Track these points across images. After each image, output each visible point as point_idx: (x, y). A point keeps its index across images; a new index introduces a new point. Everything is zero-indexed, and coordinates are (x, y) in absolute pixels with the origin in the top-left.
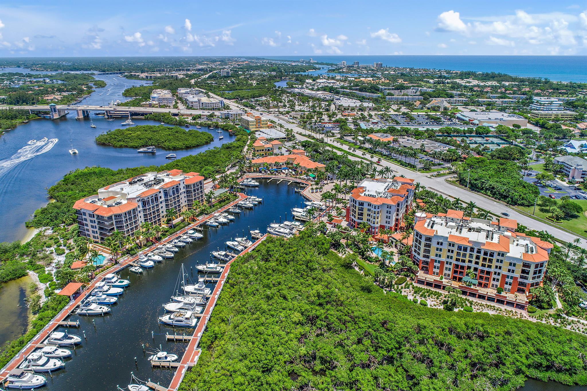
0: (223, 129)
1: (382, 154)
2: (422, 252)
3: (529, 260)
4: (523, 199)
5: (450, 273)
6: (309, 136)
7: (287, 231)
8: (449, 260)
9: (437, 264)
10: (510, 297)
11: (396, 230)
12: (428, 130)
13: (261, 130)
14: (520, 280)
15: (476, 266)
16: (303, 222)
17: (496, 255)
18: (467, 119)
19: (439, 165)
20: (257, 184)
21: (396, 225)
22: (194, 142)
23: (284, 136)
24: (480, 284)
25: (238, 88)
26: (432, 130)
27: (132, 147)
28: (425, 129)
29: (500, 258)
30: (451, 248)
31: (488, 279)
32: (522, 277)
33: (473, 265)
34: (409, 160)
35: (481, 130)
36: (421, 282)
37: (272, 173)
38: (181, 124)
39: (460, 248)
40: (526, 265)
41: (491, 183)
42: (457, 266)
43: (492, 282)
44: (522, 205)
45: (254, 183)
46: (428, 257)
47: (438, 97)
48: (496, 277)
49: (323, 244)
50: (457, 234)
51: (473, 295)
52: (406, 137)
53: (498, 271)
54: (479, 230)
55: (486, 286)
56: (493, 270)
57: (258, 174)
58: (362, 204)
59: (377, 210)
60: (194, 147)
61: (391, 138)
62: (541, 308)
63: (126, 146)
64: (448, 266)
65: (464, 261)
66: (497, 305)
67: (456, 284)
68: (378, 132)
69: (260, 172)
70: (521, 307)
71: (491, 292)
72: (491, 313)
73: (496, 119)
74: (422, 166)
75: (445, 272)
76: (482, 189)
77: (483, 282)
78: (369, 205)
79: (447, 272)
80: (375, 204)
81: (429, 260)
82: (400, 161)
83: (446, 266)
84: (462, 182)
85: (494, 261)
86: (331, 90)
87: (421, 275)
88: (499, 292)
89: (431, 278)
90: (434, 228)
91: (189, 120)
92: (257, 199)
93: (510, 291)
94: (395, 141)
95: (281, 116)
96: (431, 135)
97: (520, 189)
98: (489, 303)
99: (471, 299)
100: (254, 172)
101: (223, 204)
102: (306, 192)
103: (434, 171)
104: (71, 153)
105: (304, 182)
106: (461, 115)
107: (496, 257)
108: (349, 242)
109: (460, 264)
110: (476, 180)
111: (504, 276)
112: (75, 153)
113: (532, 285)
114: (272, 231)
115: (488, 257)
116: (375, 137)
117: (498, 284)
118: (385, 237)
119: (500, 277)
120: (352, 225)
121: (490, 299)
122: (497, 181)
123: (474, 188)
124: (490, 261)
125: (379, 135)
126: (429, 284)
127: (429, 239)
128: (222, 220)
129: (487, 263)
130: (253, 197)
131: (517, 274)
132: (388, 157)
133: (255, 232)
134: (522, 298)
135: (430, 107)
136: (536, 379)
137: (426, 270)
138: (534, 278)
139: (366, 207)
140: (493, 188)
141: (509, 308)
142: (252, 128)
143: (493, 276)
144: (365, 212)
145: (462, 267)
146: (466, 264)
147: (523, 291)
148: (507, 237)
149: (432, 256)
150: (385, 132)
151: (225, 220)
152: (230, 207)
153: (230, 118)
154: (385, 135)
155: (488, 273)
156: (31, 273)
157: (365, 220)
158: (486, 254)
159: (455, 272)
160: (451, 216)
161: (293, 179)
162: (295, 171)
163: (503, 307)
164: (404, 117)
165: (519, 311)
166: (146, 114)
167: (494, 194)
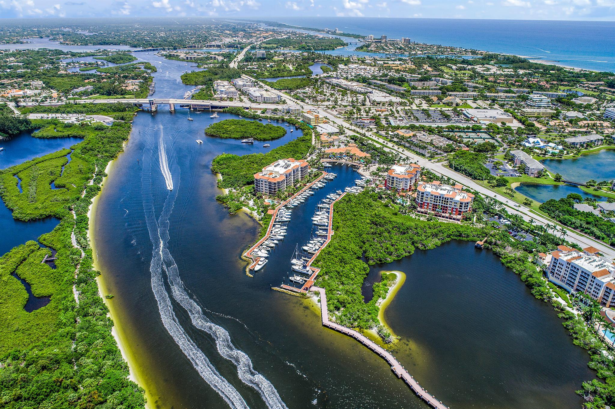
0: (289, 123)
1: (405, 146)
2: (420, 199)
3: (462, 201)
4: (479, 176)
5: (431, 208)
6: (354, 131)
7: (355, 191)
8: (431, 202)
9: (426, 204)
10: (454, 216)
11: (410, 191)
12: (438, 127)
13: (319, 125)
14: (459, 210)
15: (442, 204)
16: (363, 187)
17: (449, 199)
18: (470, 116)
19: (441, 154)
20: (330, 166)
21: (410, 188)
22: (276, 135)
23: (338, 131)
24: (443, 212)
25: (279, 75)
26: (441, 127)
27: (235, 138)
28: (436, 126)
29: (451, 200)
30: (432, 197)
31: (446, 210)
32: (460, 208)
33: (441, 204)
34: (421, 151)
35: (475, 128)
36: (419, 212)
37: (337, 159)
38: (254, 117)
39: (435, 197)
40: (461, 203)
41: (465, 167)
42: (434, 205)
43: (448, 211)
44: (479, 179)
45: (328, 165)
46: (422, 201)
47: (454, 91)
48: (450, 209)
49: (375, 197)
50: (435, 191)
51: (440, 216)
52: (422, 132)
53: (450, 206)
54: (445, 190)
55: (446, 213)
56: (448, 206)
57: (329, 159)
58: (393, 178)
59: (400, 181)
60: (276, 138)
61: (411, 134)
62: (466, 220)
63: (230, 138)
64: (431, 205)
65: (437, 202)
66: (449, 220)
67: (433, 212)
68: (403, 128)
69: (330, 158)
70: (458, 220)
71: (447, 215)
72: (445, 222)
73: (491, 117)
74: (429, 155)
75: (429, 207)
76: (460, 170)
77: (445, 211)
78: (397, 178)
79: (430, 207)
80: (400, 178)
81: (422, 202)
82: (416, 152)
83: (430, 205)
84: (451, 166)
85: (449, 202)
86: (364, 80)
87: (419, 209)
88: (450, 214)
89: (423, 210)
90: (426, 189)
91: (259, 113)
92: (334, 175)
93: (455, 214)
94: (414, 136)
95: (329, 111)
96: (439, 132)
97: (479, 170)
98: (446, 219)
99: (439, 218)
100: (326, 158)
101: (317, 177)
102: (360, 171)
103: (436, 159)
104: (199, 142)
105: (357, 164)
106: (467, 112)
107: (449, 200)
108: (387, 196)
109: (435, 203)
110: (457, 165)
111: (453, 208)
112: (201, 143)
113: (464, 212)
114: (347, 191)
115: (446, 200)
116: (401, 132)
117: (450, 211)
118: (404, 194)
119: (451, 209)
120: (388, 188)
121: (447, 218)
122: (468, 166)
123: (456, 169)
124: (447, 202)
125: (403, 130)
126: (422, 213)
127: (423, 193)
128: (319, 185)
129: (446, 203)
130: (331, 173)
131: (458, 207)
132: (408, 148)
133: (339, 192)
134: (459, 217)
135: (445, 102)
136: (455, 239)
137: (421, 207)
138: (464, 209)
139: (395, 179)
140: (466, 170)
141: (453, 221)
142: (313, 124)
143: (449, 208)
144: (395, 182)
145: (436, 205)
146: (438, 204)
147: (460, 214)
148: (456, 193)
149: (424, 201)
150: (408, 128)
151: (321, 186)
152: (320, 178)
153: (291, 112)
154: (408, 131)
155: (447, 207)
156: (243, 207)
157: (394, 186)
158: (445, 199)
159: (433, 207)
160: (434, 184)
161: (351, 163)
162: (351, 158)
163: (451, 220)
164: (423, 113)
165: (457, 222)
166: (224, 107)
167: (466, 173)
